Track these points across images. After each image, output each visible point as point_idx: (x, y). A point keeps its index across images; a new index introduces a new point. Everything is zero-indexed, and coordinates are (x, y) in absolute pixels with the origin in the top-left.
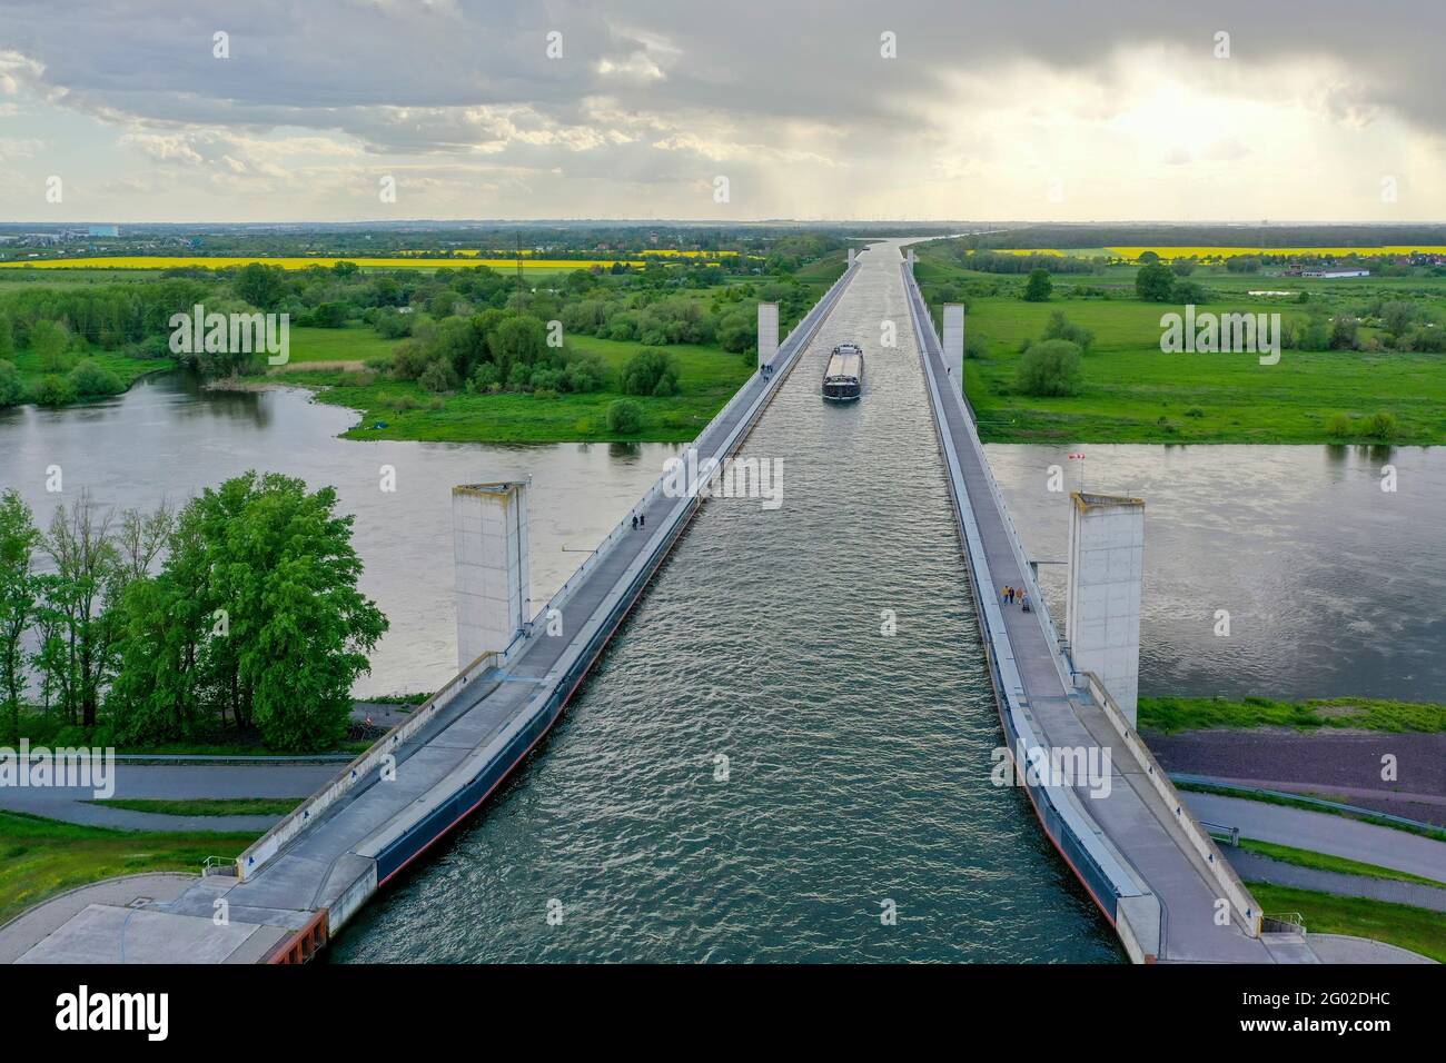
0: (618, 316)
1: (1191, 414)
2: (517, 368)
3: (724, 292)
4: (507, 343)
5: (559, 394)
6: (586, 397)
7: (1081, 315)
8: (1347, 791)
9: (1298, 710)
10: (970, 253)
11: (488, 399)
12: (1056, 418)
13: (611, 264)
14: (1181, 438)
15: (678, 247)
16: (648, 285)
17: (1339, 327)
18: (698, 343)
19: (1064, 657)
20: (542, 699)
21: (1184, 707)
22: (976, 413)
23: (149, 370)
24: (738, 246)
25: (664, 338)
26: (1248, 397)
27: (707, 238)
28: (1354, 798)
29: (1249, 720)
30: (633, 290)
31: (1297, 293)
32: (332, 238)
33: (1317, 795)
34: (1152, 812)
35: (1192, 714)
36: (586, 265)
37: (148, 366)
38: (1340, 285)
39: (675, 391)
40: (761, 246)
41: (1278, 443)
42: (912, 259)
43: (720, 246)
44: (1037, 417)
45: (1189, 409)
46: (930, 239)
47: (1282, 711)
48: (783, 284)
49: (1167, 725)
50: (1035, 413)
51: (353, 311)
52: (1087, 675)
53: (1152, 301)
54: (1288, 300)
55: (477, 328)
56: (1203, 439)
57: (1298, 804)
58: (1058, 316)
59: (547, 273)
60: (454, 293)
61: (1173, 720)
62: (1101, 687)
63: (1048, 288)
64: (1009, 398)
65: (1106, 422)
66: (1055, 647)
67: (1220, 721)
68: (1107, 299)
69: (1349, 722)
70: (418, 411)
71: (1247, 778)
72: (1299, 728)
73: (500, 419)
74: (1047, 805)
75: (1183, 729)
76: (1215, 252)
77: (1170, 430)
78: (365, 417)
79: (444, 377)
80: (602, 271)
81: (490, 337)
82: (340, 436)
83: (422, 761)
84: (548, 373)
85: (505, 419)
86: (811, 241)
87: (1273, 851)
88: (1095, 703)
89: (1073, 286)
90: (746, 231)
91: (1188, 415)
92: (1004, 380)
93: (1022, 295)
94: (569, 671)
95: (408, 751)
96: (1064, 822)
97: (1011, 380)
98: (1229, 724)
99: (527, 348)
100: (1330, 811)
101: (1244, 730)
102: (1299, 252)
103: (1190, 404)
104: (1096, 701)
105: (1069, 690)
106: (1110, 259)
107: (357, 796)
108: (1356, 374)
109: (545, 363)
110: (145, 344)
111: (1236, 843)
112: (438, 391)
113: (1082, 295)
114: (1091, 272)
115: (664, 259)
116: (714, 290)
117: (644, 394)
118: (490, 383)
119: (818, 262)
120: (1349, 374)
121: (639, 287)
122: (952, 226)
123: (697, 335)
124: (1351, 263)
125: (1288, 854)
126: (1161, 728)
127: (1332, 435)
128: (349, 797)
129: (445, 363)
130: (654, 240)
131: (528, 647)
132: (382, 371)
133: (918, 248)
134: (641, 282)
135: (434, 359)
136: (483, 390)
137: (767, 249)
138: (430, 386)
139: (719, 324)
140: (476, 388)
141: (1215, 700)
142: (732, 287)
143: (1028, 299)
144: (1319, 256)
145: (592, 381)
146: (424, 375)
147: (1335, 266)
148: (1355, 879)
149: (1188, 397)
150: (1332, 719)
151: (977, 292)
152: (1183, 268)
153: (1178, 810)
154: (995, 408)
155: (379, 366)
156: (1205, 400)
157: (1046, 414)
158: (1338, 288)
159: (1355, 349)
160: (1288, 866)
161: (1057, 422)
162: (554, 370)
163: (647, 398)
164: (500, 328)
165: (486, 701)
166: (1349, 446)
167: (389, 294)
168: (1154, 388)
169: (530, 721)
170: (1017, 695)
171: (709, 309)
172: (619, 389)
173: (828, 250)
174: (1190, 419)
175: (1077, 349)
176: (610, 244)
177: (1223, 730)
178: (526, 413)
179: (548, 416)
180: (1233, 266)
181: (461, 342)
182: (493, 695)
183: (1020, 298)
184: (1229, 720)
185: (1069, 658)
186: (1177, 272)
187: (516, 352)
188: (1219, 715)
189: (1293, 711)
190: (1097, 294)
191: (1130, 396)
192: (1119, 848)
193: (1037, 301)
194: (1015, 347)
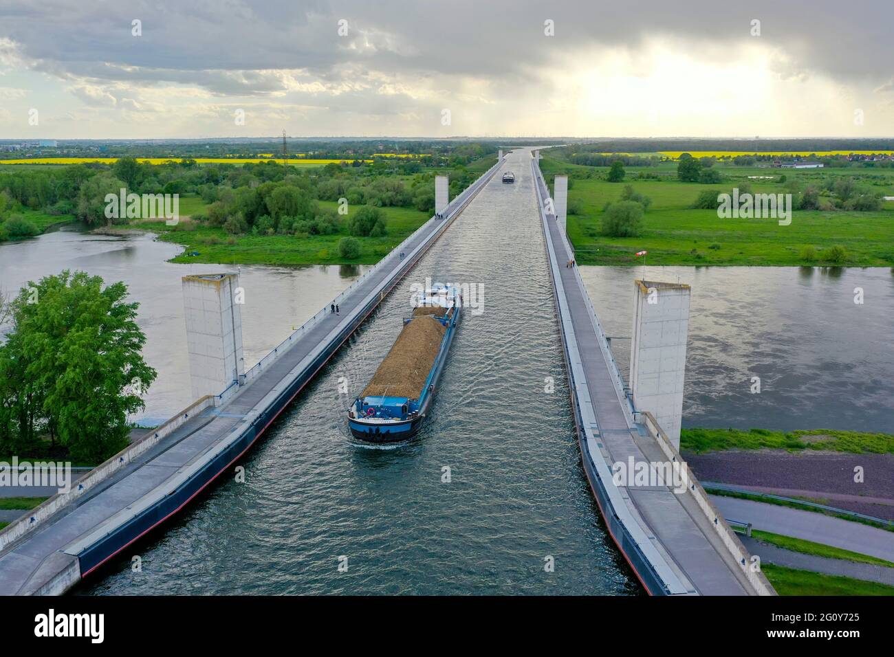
0: (352, 189)
1: (713, 248)
2: (284, 219)
3: (421, 176)
4: (278, 203)
5: (310, 236)
6: (327, 238)
7: (643, 189)
8: (826, 495)
9: (788, 437)
10: (574, 155)
11: (266, 238)
12: (625, 250)
13: (352, 161)
14: (706, 262)
15: (395, 151)
16: (374, 173)
17: (807, 195)
18: (402, 206)
19: (627, 400)
20: (241, 429)
21: (710, 436)
22: (574, 247)
23: (58, 221)
24: (432, 151)
25: (380, 203)
26: (748, 237)
27: (413, 147)
28: (831, 500)
29: (754, 444)
30: (365, 176)
31: (778, 178)
32: (185, 147)
33: (805, 499)
34: (694, 521)
35: (714, 440)
36: (337, 162)
37: (58, 219)
38: (806, 172)
39: (384, 234)
40: (446, 151)
41: (769, 266)
42: (538, 157)
43: (421, 151)
44: (613, 249)
45: (711, 244)
46: (551, 147)
47: (777, 438)
48: (457, 171)
49: (698, 447)
50: (612, 247)
51: (189, 187)
52: (645, 414)
53: (687, 182)
54: (773, 181)
55: (260, 194)
56: (720, 263)
57: (792, 505)
58: (629, 189)
59: (312, 166)
60: (253, 176)
61: (701, 444)
62: (655, 424)
63: (623, 173)
64: (596, 238)
65: (658, 252)
66: (621, 393)
67: (735, 445)
68: (659, 180)
69: (824, 446)
70: (220, 246)
71: (755, 485)
72: (789, 450)
73: (271, 250)
74: (612, 515)
75: (708, 450)
76: (726, 154)
77: (699, 257)
78: (187, 249)
79: (238, 226)
80: (347, 165)
81: (267, 200)
82: (169, 261)
83: (139, 476)
84: (303, 222)
85: (274, 250)
86: (478, 148)
87: (776, 540)
88: (650, 434)
89: (638, 173)
90: (438, 143)
91: (710, 248)
92: (593, 227)
93: (606, 178)
94: (266, 409)
95: (131, 469)
96: (625, 529)
97: (598, 227)
98: (741, 447)
99: (291, 207)
100: (816, 510)
101: (751, 451)
102: (779, 154)
103: (712, 242)
104: (651, 433)
105: (631, 425)
106: (661, 158)
107: (82, 504)
108: (818, 224)
109: (302, 216)
110: (57, 205)
111: (749, 534)
112: (235, 234)
113: (643, 178)
114: (649, 165)
115: (386, 158)
116: (415, 176)
117: (365, 235)
118: (267, 229)
119: (481, 160)
120: (814, 224)
121: (368, 174)
122: (564, 140)
123: (401, 201)
124: (812, 160)
125: (787, 543)
126: (694, 449)
127: (804, 260)
128: (74, 505)
129: (240, 215)
130: (381, 148)
131: (240, 392)
132: (201, 222)
133: (542, 152)
134: (370, 171)
135: (233, 213)
136: (263, 233)
137: (450, 153)
138: (230, 231)
139: (415, 194)
140: (258, 232)
141: (730, 430)
142: (426, 174)
143: (610, 180)
144: (792, 156)
145: (332, 227)
146: (226, 223)
147: (802, 161)
148: (838, 562)
149: (710, 237)
150: (812, 444)
151: (578, 176)
152: (707, 162)
153: (716, 521)
154: (586, 244)
155: (200, 219)
156: (722, 239)
157: (619, 248)
158: (804, 174)
159: (817, 209)
160: (788, 552)
161: (626, 252)
162: (307, 220)
163: (366, 238)
164: (273, 193)
165: (200, 431)
166: (814, 267)
167: (213, 178)
168: (689, 233)
169: (229, 446)
170: (592, 428)
171: (410, 186)
172: (349, 232)
173: (487, 153)
174: (711, 250)
175: (640, 207)
176: (354, 150)
177: (737, 451)
178: (289, 247)
179: (302, 248)
180: (737, 161)
181: (249, 202)
182: (207, 426)
183: (604, 180)
184: (741, 444)
185: (632, 402)
186: (703, 165)
187: (283, 209)
188: (734, 441)
189: (785, 438)
190: (653, 178)
191: (673, 237)
192: (668, 551)
193: (615, 182)
194: (601, 209)
